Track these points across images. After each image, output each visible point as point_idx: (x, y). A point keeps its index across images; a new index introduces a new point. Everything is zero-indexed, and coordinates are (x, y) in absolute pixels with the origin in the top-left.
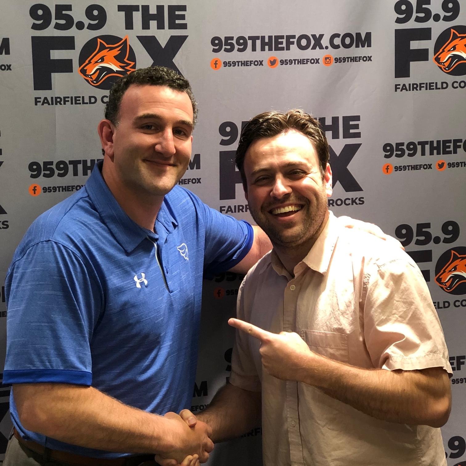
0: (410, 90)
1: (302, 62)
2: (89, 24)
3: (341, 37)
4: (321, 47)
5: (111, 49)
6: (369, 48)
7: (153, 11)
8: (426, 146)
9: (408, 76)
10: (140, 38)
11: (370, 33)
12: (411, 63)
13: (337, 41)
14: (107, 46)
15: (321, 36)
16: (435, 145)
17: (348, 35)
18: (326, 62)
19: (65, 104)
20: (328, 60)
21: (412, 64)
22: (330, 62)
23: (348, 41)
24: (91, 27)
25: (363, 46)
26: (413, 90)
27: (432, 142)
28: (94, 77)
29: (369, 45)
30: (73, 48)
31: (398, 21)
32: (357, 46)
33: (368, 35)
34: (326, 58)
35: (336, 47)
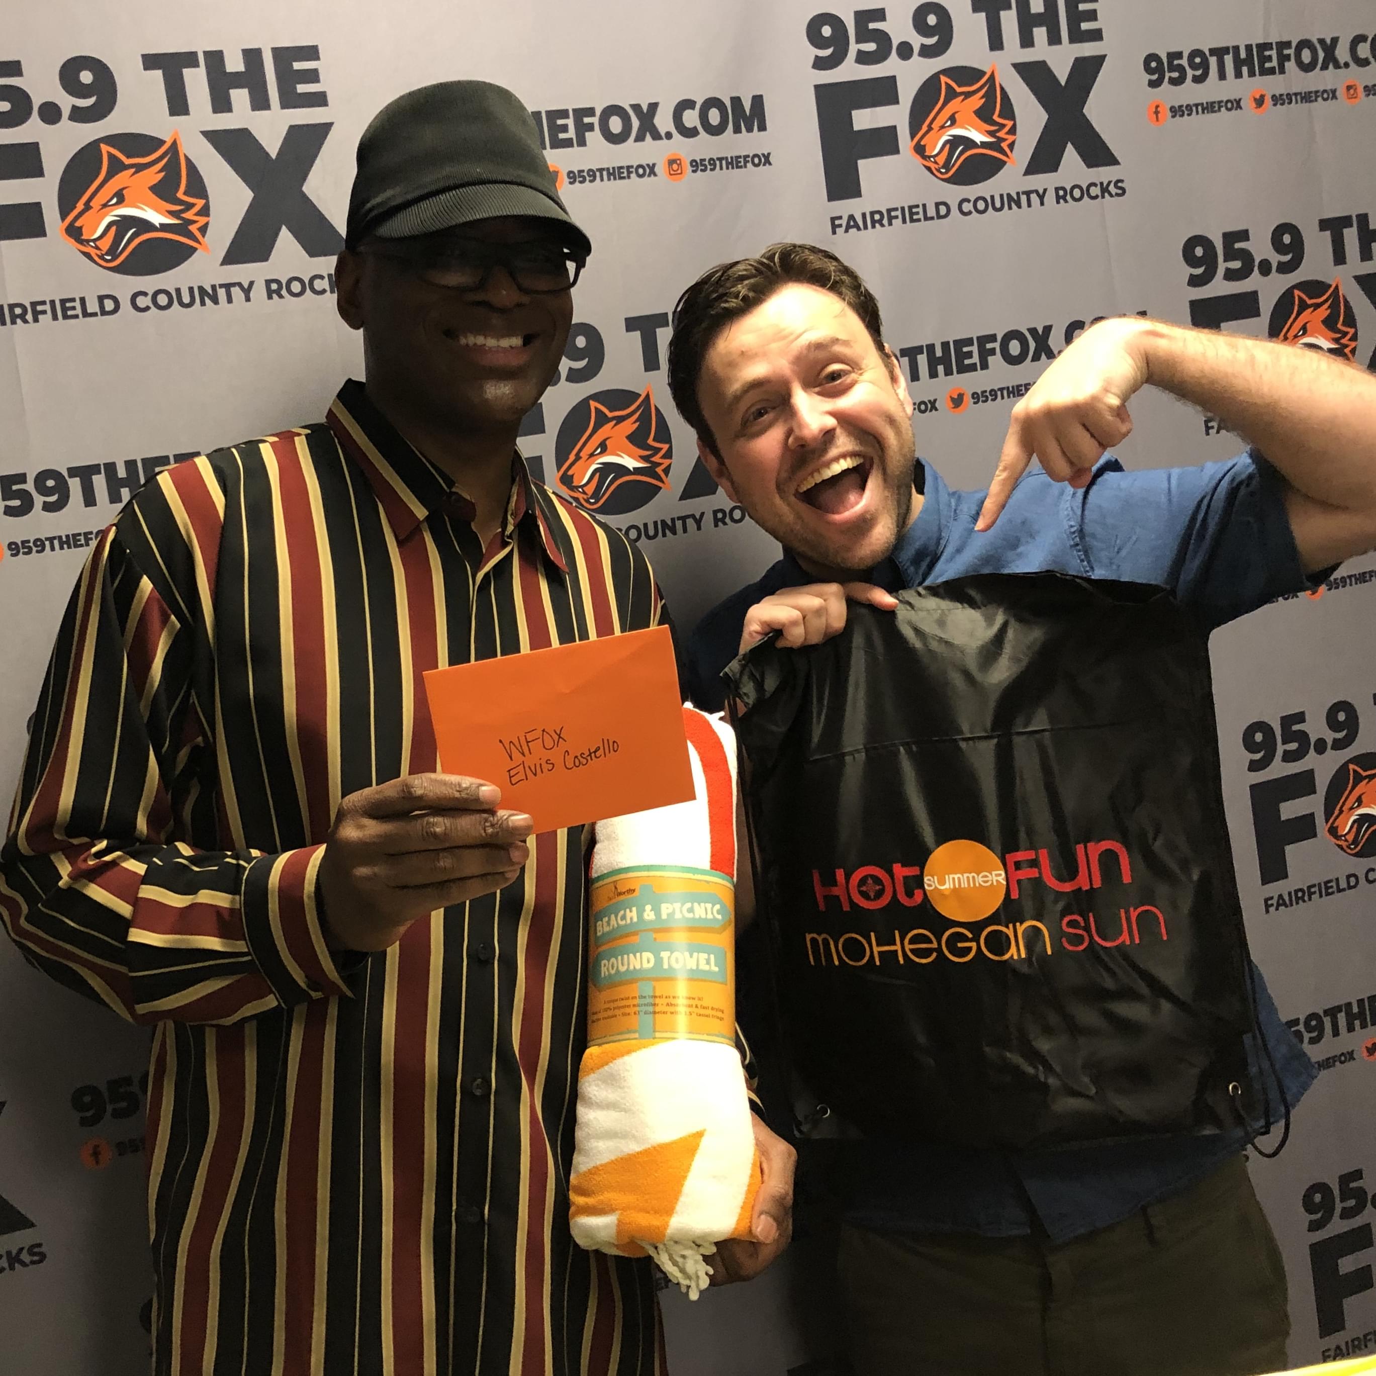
0: (866, 227)
1: (617, 173)
2: (75, 108)
3: (698, 106)
4: (656, 136)
5: (140, 168)
6: (762, 133)
7: (235, 64)
8: (919, 357)
9: (857, 193)
10: (211, 136)
11: (761, 96)
12: (861, 163)
13: (691, 118)
14: (128, 161)
15: (653, 107)
16: (939, 353)
17: (713, 102)
18: (672, 172)
19: (36, 320)
20: (675, 166)
21: (864, 165)
22: (679, 172)
23: (714, 116)
24: (78, 115)
25: (750, 130)
26: (873, 227)
27: (931, 348)
28: (105, 244)
29: (762, 128)
30: (39, 173)
31: (820, 64)
32: (737, 130)
33: (758, 101)
34: (671, 162)
35: (690, 133)
